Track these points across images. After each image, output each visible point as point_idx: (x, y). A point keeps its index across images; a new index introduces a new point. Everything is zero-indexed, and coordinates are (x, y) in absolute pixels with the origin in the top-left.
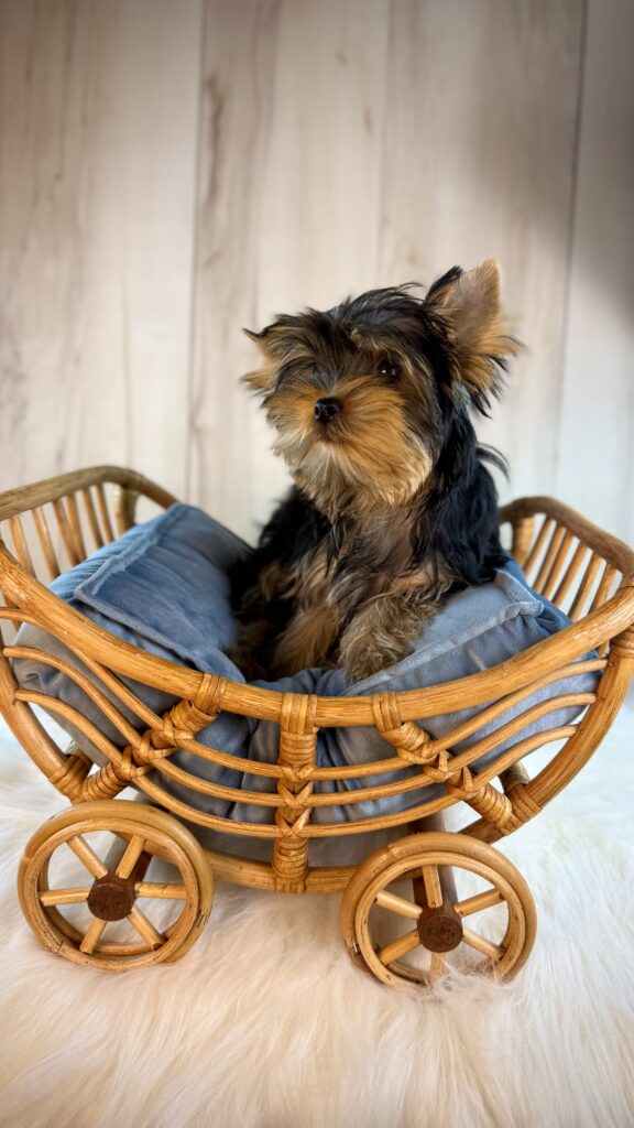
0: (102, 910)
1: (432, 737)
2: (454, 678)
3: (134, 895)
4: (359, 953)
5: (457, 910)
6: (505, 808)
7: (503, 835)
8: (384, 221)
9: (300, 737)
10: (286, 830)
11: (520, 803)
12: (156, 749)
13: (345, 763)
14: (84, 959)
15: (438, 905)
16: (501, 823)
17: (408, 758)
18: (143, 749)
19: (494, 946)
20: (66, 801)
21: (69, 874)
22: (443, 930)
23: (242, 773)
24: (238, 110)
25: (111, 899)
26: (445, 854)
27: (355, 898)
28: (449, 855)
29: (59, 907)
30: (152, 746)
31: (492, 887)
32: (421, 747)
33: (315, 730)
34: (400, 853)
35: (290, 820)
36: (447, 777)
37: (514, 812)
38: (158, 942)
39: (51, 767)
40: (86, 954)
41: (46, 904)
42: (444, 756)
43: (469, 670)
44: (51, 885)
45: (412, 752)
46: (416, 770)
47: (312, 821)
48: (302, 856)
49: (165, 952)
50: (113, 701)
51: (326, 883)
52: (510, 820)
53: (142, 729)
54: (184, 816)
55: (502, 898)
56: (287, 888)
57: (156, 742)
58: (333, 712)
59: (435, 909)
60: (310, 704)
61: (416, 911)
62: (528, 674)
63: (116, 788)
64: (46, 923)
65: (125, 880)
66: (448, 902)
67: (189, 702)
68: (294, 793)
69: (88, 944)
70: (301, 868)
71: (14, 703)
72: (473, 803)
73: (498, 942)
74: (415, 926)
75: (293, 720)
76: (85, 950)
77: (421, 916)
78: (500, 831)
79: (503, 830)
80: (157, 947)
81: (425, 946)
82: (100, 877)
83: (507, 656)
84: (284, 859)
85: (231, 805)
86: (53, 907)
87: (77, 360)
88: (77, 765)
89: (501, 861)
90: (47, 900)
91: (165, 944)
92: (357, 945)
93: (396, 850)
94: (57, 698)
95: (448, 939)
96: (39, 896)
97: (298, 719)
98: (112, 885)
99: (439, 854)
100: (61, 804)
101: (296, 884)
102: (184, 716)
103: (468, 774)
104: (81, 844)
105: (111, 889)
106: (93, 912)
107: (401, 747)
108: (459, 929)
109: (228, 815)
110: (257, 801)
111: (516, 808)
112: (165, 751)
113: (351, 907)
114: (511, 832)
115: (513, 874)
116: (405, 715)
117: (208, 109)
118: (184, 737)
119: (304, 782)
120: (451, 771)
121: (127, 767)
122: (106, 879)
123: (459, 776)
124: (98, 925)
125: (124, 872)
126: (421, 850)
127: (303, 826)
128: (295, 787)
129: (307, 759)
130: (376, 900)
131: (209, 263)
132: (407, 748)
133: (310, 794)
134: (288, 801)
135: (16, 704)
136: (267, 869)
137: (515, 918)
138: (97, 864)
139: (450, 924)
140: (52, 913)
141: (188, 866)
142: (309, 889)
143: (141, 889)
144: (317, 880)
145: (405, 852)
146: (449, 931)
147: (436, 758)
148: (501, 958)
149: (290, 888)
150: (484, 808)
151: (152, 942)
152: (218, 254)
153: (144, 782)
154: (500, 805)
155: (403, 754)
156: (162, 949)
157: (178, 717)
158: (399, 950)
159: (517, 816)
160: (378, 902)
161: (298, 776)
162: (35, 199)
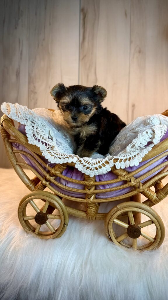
0: (39, 221)
1: (129, 173)
3: (47, 219)
5: (139, 226)
6: (155, 196)
10: (88, 200)
11: (159, 194)
12: (51, 176)
14: (35, 236)
15: (133, 224)
16: (153, 200)
18: (48, 176)
19: (153, 238)
20: (31, 191)
21: (30, 212)
22: (135, 232)
24: (90, 16)
25: (41, 218)
26: (133, 208)
27: (108, 221)
28: (135, 208)
29: (29, 221)
30: (50, 176)
31: (150, 219)
32: (125, 175)
34: (120, 207)
35: (89, 198)
36: (133, 185)
37: (157, 197)
38: (54, 231)
39: (26, 182)
40: (36, 234)
41: (25, 220)
42: (133, 179)
44: (27, 215)
45: (122, 177)
46: (125, 182)
47: (96, 198)
48: (94, 209)
49: (56, 235)
51: (101, 217)
52: (156, 199)
54: (59, 195)
55: (153, 222)
56: (90, 218)
59: (132, 225)
61: (126, 226)
62: (157, 151)
63: (42, 188)
64: (25, 225)
66: (136, 224)
68: (89, 190)
69: (37, 231)
70: (94, 212)
71: (16, 165)
72: (144, 194)
73: (154, 237)
74: (126, 231)
76: (36, 233)
77: (128, 227)
78: (153, 203)
79: (154, 202)
81: (130, 237)
82: (38, 212)
84: (88, 209)
89: (151, 211)
90: (25, 218)
91: (57, 233)
92: (110, 236)
93: (119, 206)
95: (136, 234)
96: (23, 218)
98: (41, 214)
99: (132, 208)
100: (29, 192)
102: (57, 167)
103: (141, 185)
104: (33, 203)
106: (36, 222)
107: (119, 175)
108: (140, 232)
110: (78, 191)
111: (158, 195)
112: (53, 177)
113: (107, 224)
114: (157, 203)
115: (156, 215)
117: (82, 17)
118: (58, 173)
119: (92, 186)
120: (135, 183)
121: (44, 182)
122: (39, 213)
123: (138, 185)
124: (39, 226)
125: (44, 212)
126: (126, 207)
127: (93, 199)
128: (89, 187)
129: (92, 179)
130: (114, 222)
131: (83, 58)
132: (121, 176)
133: (94, 189)
134: (87, 191)
135: (17, 165)
136: (85, 213)
137: (157, 229)
138: (37, 209)
139: (137, 230)
140: (27, 222)
141: (60, 210)
142: (97, 219)
143: (49, 216)
144: (99, 216)
145: (121, 207)
146: (136, 232)
147: (130, 179)
148: (154, 242)
149: (91, 218)
150: (147, 195)
151: (53, 232)
152: (85, 56)
153: (48, 186)
154: (152, 195)
155: (120, 177)
156: (55, 233)
157: (56, 168)
158: (122, 238)
159: (158, 198)
160: (115, 222)
161: (89, 184)
162: (38, 46)
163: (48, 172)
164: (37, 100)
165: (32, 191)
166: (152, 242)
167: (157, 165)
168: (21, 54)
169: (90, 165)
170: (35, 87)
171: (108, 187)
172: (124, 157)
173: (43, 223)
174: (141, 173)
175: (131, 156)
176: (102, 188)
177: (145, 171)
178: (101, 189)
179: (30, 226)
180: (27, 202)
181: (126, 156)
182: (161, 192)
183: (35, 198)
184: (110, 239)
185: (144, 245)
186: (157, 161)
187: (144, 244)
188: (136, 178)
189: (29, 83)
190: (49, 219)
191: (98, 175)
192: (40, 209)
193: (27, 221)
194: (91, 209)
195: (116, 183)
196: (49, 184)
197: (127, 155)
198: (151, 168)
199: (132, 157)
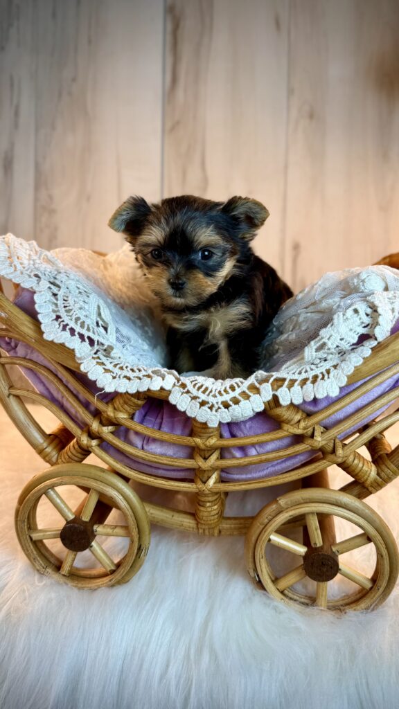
0: (71, 543)
1: (308, 414)
3: (93, 536)
4: (260, 581)
5: (334, 549)
6: (372, 472)
7: (371, 493)
8: (290, 91)
10: (201, 486)
11: (383, 467)
12: (104, 426)
14: (62, 580)
15: (318, 545)
16: (368, 482)
17: (290, 430)
18: (95, 426)
19: (368, 579)
20: (48, 465)
21: (48, 519)
22: (323, 564)
24: (189, 25)
25: (76, 536)
26: (321, 505)
27: (254, 539)
28: (325, 505)
29: (45, 541)
30: (102, 424)
31: (363, 532)
32: (299, 421)
34: (286, 504)
35: (204, 480)
36: (320, 445)
37: (378, 474)
38: (113, 568)
39: (36, 442)
40: (64, 575)
41: (34, 539)
42: (319, 430)
44: (40, 527)
45: (292, 425)
46: (298, 439)
47: (222, 480)
48: (216, 507)
49: (117, 576)
51: (235, 528)
52: (375, 481)
55: (369, 540)
56: (207, 532)
57: (104, 422)
59: (316, 548)
61: (302, 550)
62: (382, 359)
63: (79, 456)
64: (35, 553)
65: (86, 522)
66: (327, 544)
68: (205, 459)
69: (66, 569)
70: (217, 516)
71: (8, 397)
72: (344, 466)
73: (370, 577)
74: (302, 562)
76: (63, 573)
77: (306, 553)
78: (368, 489)
79: (370, 489)
80: (113, 572)
81: (310, 577)
82: (69, 520)
84: (202, 509)
88: (56, 441)
89: (367, 511)
90: (35, 536)
91: (121, 572)
92: (258, 576)
93: (283, 501)
95: (327, 571)
96: (30, 534)
98: (76, 525)
99: (316, 505)
100: (45, 467)
101: (213, 529)
102: (122, 401)
103: (339, 444)
104: (54, 496)
105: (76, 528)
106: (65, 544)
107: (283, 422)
108: (337, 564)
110: (177, 464)
111: (380, 471)
112: (110, 428)
113: (252, 546)
114: (377, 491)
115: (378, 521)
117: (169, 27)
118: (122, 416)
119: (212, 449)
120: (324, 440)
121: (85, 440)
122: (73, 521)
123: (332, 445)
124: (71, 555)
125: (86, 517)
126: (302, 501)
127: (215, 483)
128: (205, 453)
129: (212, 432)
130: (270, 540)
131: (173, 129)
132: (288, 422)
133: (218, 458)
134: (200, 464)
135: (11, 397)
136: (192, 517)
137: (380, 556)
138: (66, 511)
139: (328, 560)
140: (39, 545)
141: (129, 512)
142: (222, 533)
143: (99, 529)
144: (228, 526)
145: (289, 503)
146: (328, 565)
147: (312, 430)
148: (371, 588)
149: (209, 532)
150: (354, 471)
151: (109, 569)
152: (178, 123)
153: (97, 450)
154: (367, 469)
155: (286, 427)
156: (116, 574)
157: (118, 403)
158: (291, 580)
159: (381, 478)
160: (272, 542)
161: (205, 445)
162: (60, 95)
163: (97, 414)
164: (56, 229)
165: (52, 465)
166: (363, 589)
167: (379, 393)
168: (17, 114)
169: (208, 395)
170: (51, 198)
171: (253, 452)
172: (300, 373)
173: (83, 549)
174: (340, 415)
175: (317, 372)
176: (238, 454)
177: (350, 409)
178: (234, 457)
179: (47, 554)
180: (40, 493)
181: (306, 371)
182: (388, 463)
183: (61, 484)
184: (260, 585)
185: (345, 596)
186: (381, 383)
187: (344, 594)
188: (327, 428)
189: (37, 187)
190: (97, 538)
191: (229, 421)
192: (74, 510)
193: (41, 541)
194: (210, 509)
195: (275, 442)
196: (99, 445)
197: (309, 369)
198: (365, 402)
199: (322, 373)
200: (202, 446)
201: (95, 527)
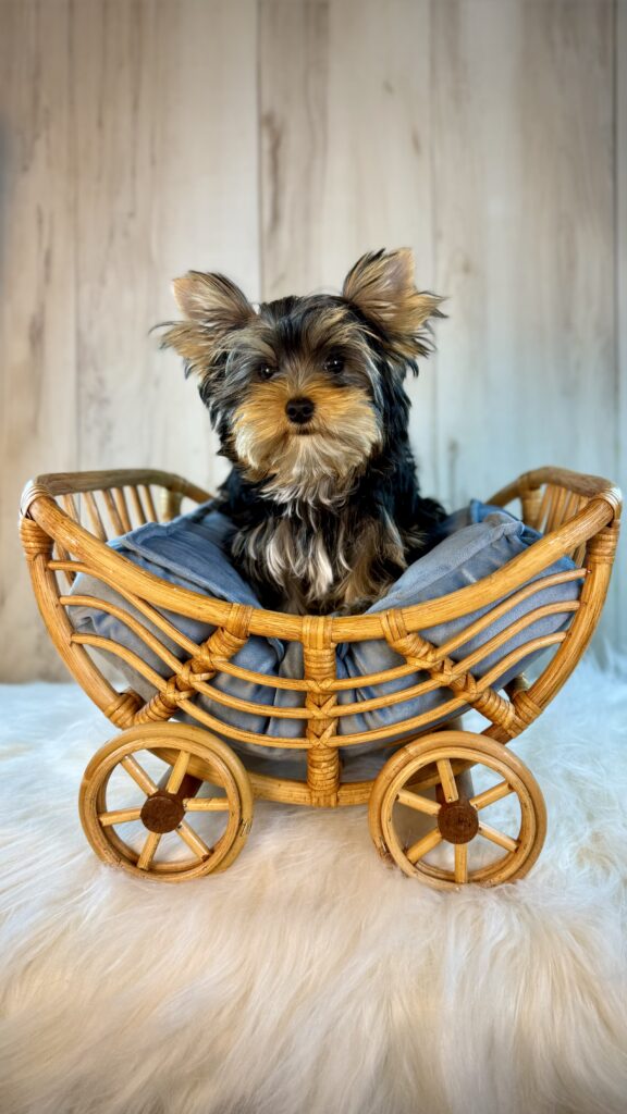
0: (155, 822)
1: (435, 646)
2: (449, 592)
3: (181, 812)
4: (388, 851)
5: (473, 803)
6: (509, 711)
7: (510, 737)
9: (321, 652)
10: (315, 742)
11: (522, 705)
12: (195, 673)
13: (359, 674)
14: (141, 874)
15: (454, 800)
16: (506, 724)
17: (416, 664)
18: (183, 674)
19: (513, 840)
20: (120, 730)
21: (125, 794)
22: (460, 821)
23: (275, 689)
25: (161, 813)
27: (379, 797)
30: (193, 671)
31: (502, 778)
32: (426, 654)
33: (333, 645)
34: (416, 751)
35: (319, 733)
36: (452, 681)
37: (517, 713)
38: (206, 853)
39: (105, 702)
40: (142, 870)
41: (104, 824)
42: (448, 663)
43: (462, 584)
44: (110, 808)
45: (418, 659)
46: (424, 675)
47: (338, 732)
48: (333, 767)
49: (212, 863)
50: (157, 635)
51: (356, 794)
52: (515, 722)
53: (184, 658)
55: (511, 788)
56: (322, 803)
57: (196, 669)
58: (348, 628)
59: (451, 803)
60: (326, 624)
61: (433, 808)
63: (163, 715)
64: (105, 843)
65: (174, 795)
66: (464, 797)
67: (222, 629)
68: (320, 706)
69: (143, 864)
70: (333, 780)
71: (71, 645)
72: (483, 711)
73: (516, 838)
74: (436, 823)
75: (313, 638)
76: (142, 866)
77: (441, 811)
78: (508, 734)
79: (510, 732)
80: (206, 858)
81: (447, 840)
82: (151, 794)
83: (494, 569)
84: (316, 771)
85: (267, 720)
86: (110, 827)
87: (157, 383)
88: (129, 701)
90: (105, 820)
91: (217, 859)
92: (385, 844)
93: (412, 750)
94: (109, 639)
95: (465, 829)
96: (98, 817)
97: (316, 635)
98: (162, 799)
99: (450, 748)
101: (329, 796)
102: (219, 643)
103: (471, 680)
104: (133, 765)
105: (160, 802)
106: (146, 826)
107: (408, 655)
108: (475, 820)
109: (264, 731)
110: (286, 714)
111: (519, 711)
112: (204, 675)
113: (376, 806)
114: (518, 734)
116: (409, 628)
118: (220, 659)
119: (327, 693)
120: (454, 674)
121: (170, 693)
122: (157, 795)
123: (463, 681)
124: (154, 838)
125: (173, 788)
127: (331, 736)
128: (319, 699)
129: (327, 673)
130: (397, 798)
132: (414, 655)
133: (334, 705)
134: (314, 713)
135: (74, 646)
136: (303, 785)
137: (523, 806)
138: (148, 784)
139: (467, 817)
140: (110, 833)
141: (229, 776)
142: (341, 802)
143: (188, 803)
144: (348, 792)
145: (418, 751)
146: (466, 821)
147: (440, 664)
148: (516, 850)
149: (325, 801)
150: (489, 710)
151: (201, 855)
154: (503, 708)
155: (410, 660)
156: (211, 859)
157: (213, 644)
158: (423, 847)
159: (521, 719)
160: (400, 801)
161: (320, 688)
162: (112, 236)
164: (110, 426)
165: (123, 729)
166: (510, 852)
168: (48, 261)
170: (101, 381)
173: (169, 829)
179: (119, 846)
180: (114, 762)
182: (527, 700)
183: (136, 750)
184: (387, 854)
188: (457, 660)
189: (80, 367)
190: (186, 816)
192: (156, 783)
194: (324, 771)
196: (189, 699)
200: (317, 690)
201: (185, 801)
